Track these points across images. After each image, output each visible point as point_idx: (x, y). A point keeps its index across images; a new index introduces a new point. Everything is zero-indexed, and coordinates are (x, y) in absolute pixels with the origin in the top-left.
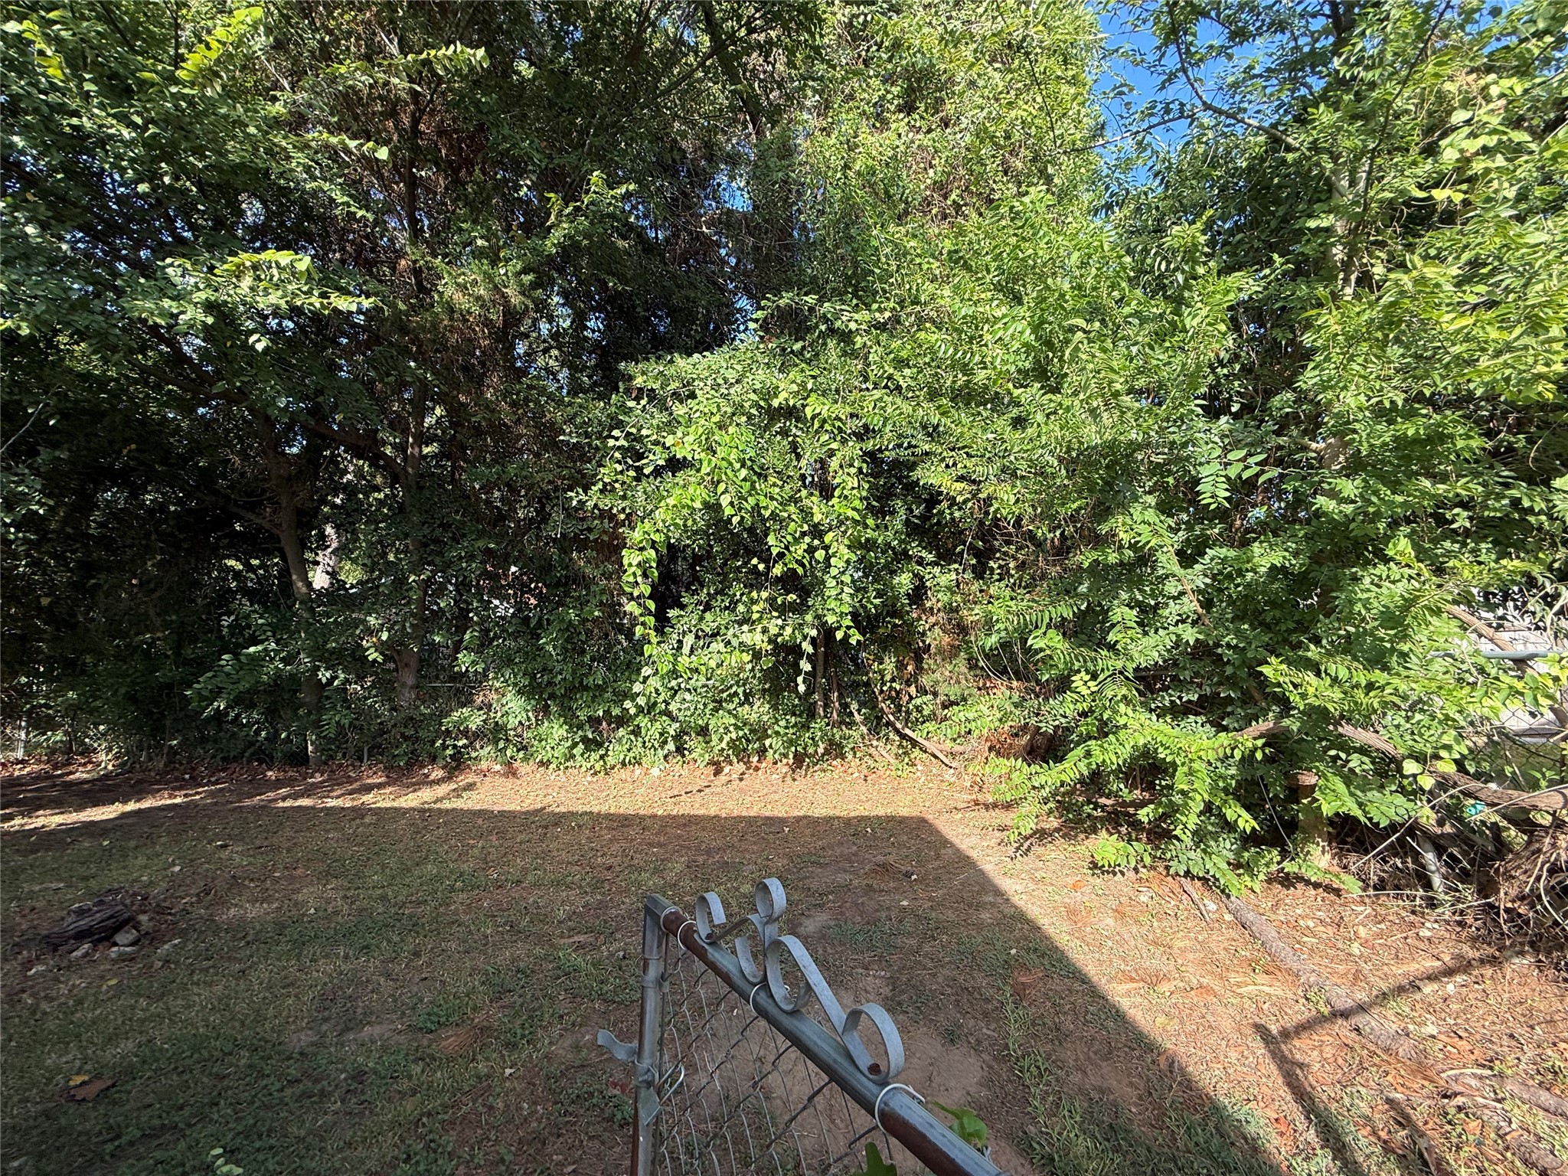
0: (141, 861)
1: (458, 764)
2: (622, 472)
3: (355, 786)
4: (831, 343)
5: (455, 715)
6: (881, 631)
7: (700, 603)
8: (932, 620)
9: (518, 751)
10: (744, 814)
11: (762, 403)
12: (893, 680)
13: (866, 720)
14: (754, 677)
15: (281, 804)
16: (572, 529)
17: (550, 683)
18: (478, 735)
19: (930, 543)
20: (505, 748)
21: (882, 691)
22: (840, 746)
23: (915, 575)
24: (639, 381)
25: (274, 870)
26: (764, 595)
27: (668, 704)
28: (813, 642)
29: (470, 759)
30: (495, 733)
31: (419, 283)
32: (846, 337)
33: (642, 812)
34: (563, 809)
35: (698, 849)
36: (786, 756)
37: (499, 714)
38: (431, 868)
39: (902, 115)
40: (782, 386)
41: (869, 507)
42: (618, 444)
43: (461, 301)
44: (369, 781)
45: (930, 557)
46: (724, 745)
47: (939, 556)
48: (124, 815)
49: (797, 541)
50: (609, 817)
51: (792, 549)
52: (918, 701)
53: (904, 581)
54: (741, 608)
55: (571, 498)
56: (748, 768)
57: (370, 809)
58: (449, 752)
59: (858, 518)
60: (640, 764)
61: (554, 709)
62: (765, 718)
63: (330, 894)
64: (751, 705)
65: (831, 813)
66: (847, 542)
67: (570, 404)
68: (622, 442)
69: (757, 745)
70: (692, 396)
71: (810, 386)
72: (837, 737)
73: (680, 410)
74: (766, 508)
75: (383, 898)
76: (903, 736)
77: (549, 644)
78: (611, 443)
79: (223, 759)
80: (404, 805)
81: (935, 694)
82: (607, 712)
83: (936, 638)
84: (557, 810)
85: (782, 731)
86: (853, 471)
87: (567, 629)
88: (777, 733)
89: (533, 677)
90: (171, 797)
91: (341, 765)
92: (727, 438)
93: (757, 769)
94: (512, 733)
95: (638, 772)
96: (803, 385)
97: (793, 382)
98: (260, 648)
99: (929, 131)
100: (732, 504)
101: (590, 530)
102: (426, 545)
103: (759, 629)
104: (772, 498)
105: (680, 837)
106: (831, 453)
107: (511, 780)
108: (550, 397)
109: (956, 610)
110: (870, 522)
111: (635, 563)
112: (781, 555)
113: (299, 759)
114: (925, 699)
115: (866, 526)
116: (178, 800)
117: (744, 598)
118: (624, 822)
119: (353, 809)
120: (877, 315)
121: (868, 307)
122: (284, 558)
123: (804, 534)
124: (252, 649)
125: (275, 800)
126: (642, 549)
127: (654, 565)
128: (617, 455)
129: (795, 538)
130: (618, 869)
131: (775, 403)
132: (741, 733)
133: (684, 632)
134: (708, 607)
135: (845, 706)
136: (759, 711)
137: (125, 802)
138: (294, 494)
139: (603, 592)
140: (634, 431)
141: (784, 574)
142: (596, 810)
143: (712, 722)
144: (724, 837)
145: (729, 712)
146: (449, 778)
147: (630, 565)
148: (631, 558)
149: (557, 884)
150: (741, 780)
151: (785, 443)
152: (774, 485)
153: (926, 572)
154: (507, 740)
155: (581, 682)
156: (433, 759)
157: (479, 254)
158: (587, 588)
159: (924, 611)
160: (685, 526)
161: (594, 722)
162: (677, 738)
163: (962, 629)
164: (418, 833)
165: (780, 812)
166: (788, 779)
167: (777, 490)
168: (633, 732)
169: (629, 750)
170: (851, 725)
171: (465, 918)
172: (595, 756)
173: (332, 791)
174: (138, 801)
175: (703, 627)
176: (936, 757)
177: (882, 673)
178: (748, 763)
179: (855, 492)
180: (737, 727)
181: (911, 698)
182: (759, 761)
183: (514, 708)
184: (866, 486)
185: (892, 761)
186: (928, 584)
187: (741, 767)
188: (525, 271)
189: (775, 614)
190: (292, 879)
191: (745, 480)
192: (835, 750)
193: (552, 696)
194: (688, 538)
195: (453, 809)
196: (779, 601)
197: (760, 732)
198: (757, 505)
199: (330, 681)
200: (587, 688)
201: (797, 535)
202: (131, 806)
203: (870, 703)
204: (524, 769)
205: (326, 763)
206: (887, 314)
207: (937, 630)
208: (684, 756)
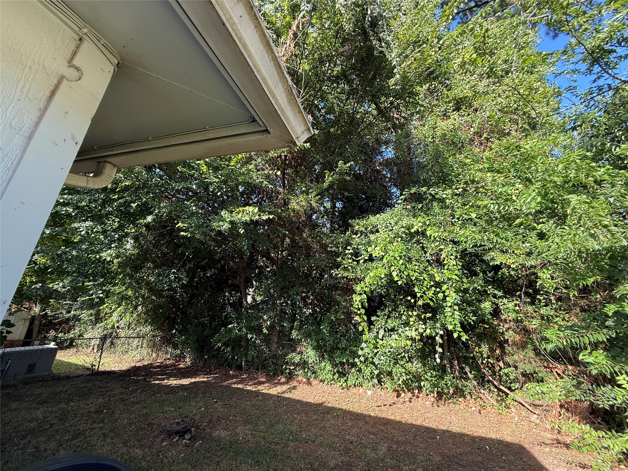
0: (193, 404)
1: (290, 377)
2: (351, 263)
3: (256, 381)
4: (435, 204)
5: (290, 356)
6: (478, 331)
7: (385, 315)
8: (507, 326)
9: (313, 373)
10: (414, 423)
11: (407, 231)
12: (488, 357)
13: (475, 378)
14: (412, 349)
15: (234, 386)
16: (332, 282)
17: (324, 345)
18: (297, 365)
19: (499, 286)
20: (308, 372)
21: (482, 363)
22: (462, 391)
23: (494, 303)
24: (357, 228)
25: (230, 416)
26: (415, 313)
27: (373, 359)
28: (442, 337)
29: (295, 375)
30: (304, 364)
31: (285, 202)
32: (442, 201)
33: (364, 413)
34: (330, 405)
35: (392, 440)
36: (433, 392)
37: (306, 357)
38: (281, 427)
39: (455, 112)
40: (415, 224)
41: (463, 273)
42: (350, 252)
43: (297, 207)
44: (261, 380)
45: (500, 294)
46: (400, 382)
47: (505, 293)
48: (191, 383)
49: (428, 289)
50: (350, 413)
51: (427, 293)
52: (506, 371)
53: (487, 306)
54: (404, 317)
55: (333, 273)
56: (413, 396)
57: (261, 393)
58: (288, 371)
59: (458, 279)
60: (362, 386)
61: (326, 356)
62: (420, 370)
63: (247, 432)
64: (412, 363)
65: (463, 431)
66: (453, 290)
67: (331, 236)
68: (351, 251)
69: (416, 384)
70: (377, 231)
71: (428, 223)
72: (460, 385)
73: (372, 237)
74: (413, 276)
75: (264, 438)
76: (499, 390)
77: (324, 329)
78: (347, 251)
79: (219, 365)
80: (272, 393)
81: (516, 367)
82: (347, 360)
83: (510, 336)
84: (328, 405)
85: (429, 379)
86: (453, 257)
87: (331, 323)
88: (427, 380)
89: (318, 342)
90: (204, 378)
91: (252, 372)
92: (393, 248)
93: (418, 397)
94: (310, 365)
95: (361, 390)
96: (424, 223)
97: (420, 222)
98: (232, 325)
99: (469, 115)
100: (397, 275)
101: (339, 283)
102: (282, 289)
103: (414, 329)
104: (415, 271)
105: (383, 431)
106: (441, 250)
107: (310, 387)
108: (325, 234)
109: (521, 321)
110: (465, 280)
111: (358, 300)
112: (422, 297)
113: (239, 368)
114: (510, 369)
115: (463, 282)
116: (205, 379)
117: (405, 313)
118: (357, 417)
119: (255, 392)
120: (456, 191)
121: (450, 187)
122: (241, 294)
123: (431, 286)
124: (230, 326)
125: (232, 384)
126: (361, 294)
127: (366, 301)
128: (350, 256)
129: (427, 288)
130: (355, 444)
131: (413, 231)
132: (408, 377)
133: (379, 328)
134: (389, 317)
135: (463, 368)
136: (416, 366)
137: (192, 378)
138: (246, 273)
139: (344, 308)
140: (355, 246)
141: (424, 304)
142: (344, 408)
143: (394, 370)
144: (406, 435)
145: (402, 366)
146: (287, 383)
147: (356, 301)
148: (356, 299)
149: (329, 446)
150: (410, 402)
151: (418, 246)
152: (415, 265)
153: (499, 302)
154: (308, 368)
155: (336, 346)
156: (282, 373)
157: (302, 192)
158: (339, 306)
159: (501, 321)
160: (377, 284)
161: (342, 364)
162: (378, 375)
163: (526, 331)
164: (276, 407)
165: (433, 425)
166: (435, 405)
167: (417, 267)
168: (358, 371)
169: (357, 379)
170: (467, 379)
171: (293, 456)
172: (343, 380)
173: (248, 382)
174: (195, 378)
175: (387, 326)
176: (523, 405)
177: (481, 353)
178: (413, 393)
179: (455, 267)
180: (406, 374)
181: (501, 368)
182: (419, 393)
183: (311, 355)
184: (461, 264)
185: (495, 404)
186: (501, 307)
187: (410, 395)
188: (317, 195)
189: (421, 322)
190: (235, 420)
191: (402, 264)
192: (459, 392)
193: (325, 351)
194: (379, 288)
195: (289, 398)
196: (423, 316)
197: (418, 378)
198: (409, 274)
199: (251, 338)
200: (338, 349)
201: (428, 287)
202: (193, 380)
203: (475, 367)
204: (314, 382)
205: (247, 370)
206: (460, 190)
207: (511, 332)
208: (381, 385)
